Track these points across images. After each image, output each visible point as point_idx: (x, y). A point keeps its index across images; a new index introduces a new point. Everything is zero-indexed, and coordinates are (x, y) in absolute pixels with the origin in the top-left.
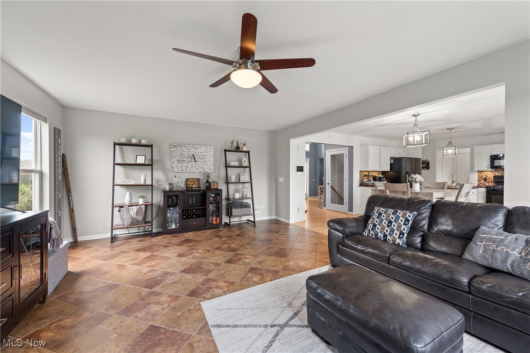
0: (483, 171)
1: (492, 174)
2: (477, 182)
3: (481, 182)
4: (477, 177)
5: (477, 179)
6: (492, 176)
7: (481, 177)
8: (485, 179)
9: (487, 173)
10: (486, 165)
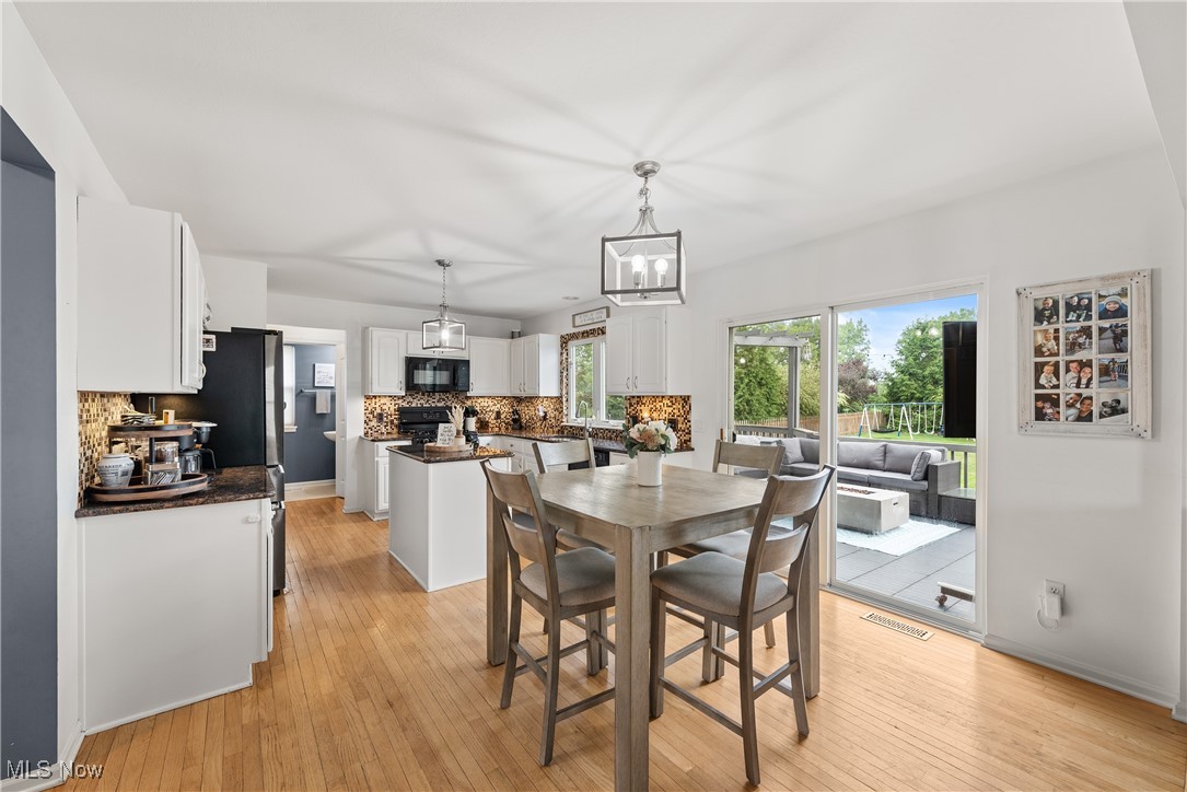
0: (375, 397)
1: (393, 402)
2: (363, 425)
3: (371, 424)
4: (363, 412)
5: (363, 418)
6: (392, 408)
7: (372, 412)
8: (380, 417)
9: (383, 401)
10: (397, 382)
